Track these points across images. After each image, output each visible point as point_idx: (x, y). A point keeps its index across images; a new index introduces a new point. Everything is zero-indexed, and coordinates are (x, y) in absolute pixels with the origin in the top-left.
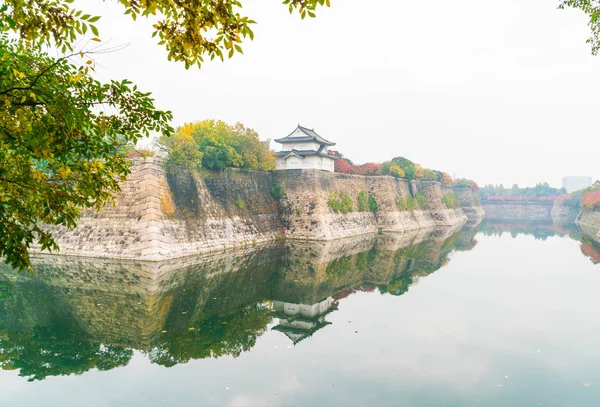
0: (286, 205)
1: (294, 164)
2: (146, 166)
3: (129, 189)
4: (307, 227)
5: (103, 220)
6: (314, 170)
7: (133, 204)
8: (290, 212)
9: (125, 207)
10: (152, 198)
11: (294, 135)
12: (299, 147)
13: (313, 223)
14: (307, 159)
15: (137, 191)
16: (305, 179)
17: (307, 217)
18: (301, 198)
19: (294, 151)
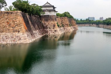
0: (45, 26)
1: (47, 13)
2: (18, 14)
3: (12, 22)
4: (53, 32)
5: (3, 33)
6: (53, 15)
7: (15, 27)
8: (47, 28)
9: (12, 28)
10: (22, 25)
11: (46, 5)
12: (48, 8)
13: (55, 31)
14: (51, 12)
15: (16, 22)
16: (51, 18)
17: (53, 29)
18: (50, 24)
19: (47, 9)
